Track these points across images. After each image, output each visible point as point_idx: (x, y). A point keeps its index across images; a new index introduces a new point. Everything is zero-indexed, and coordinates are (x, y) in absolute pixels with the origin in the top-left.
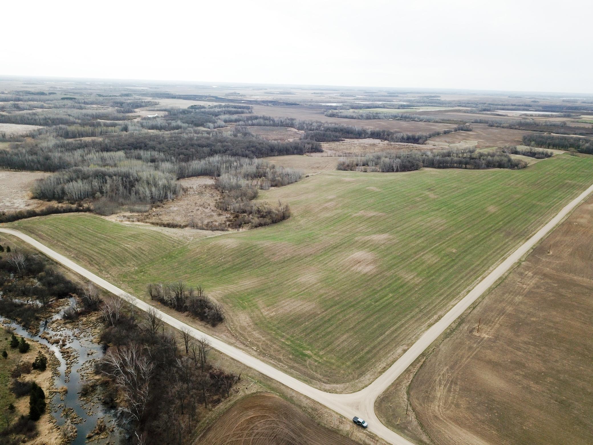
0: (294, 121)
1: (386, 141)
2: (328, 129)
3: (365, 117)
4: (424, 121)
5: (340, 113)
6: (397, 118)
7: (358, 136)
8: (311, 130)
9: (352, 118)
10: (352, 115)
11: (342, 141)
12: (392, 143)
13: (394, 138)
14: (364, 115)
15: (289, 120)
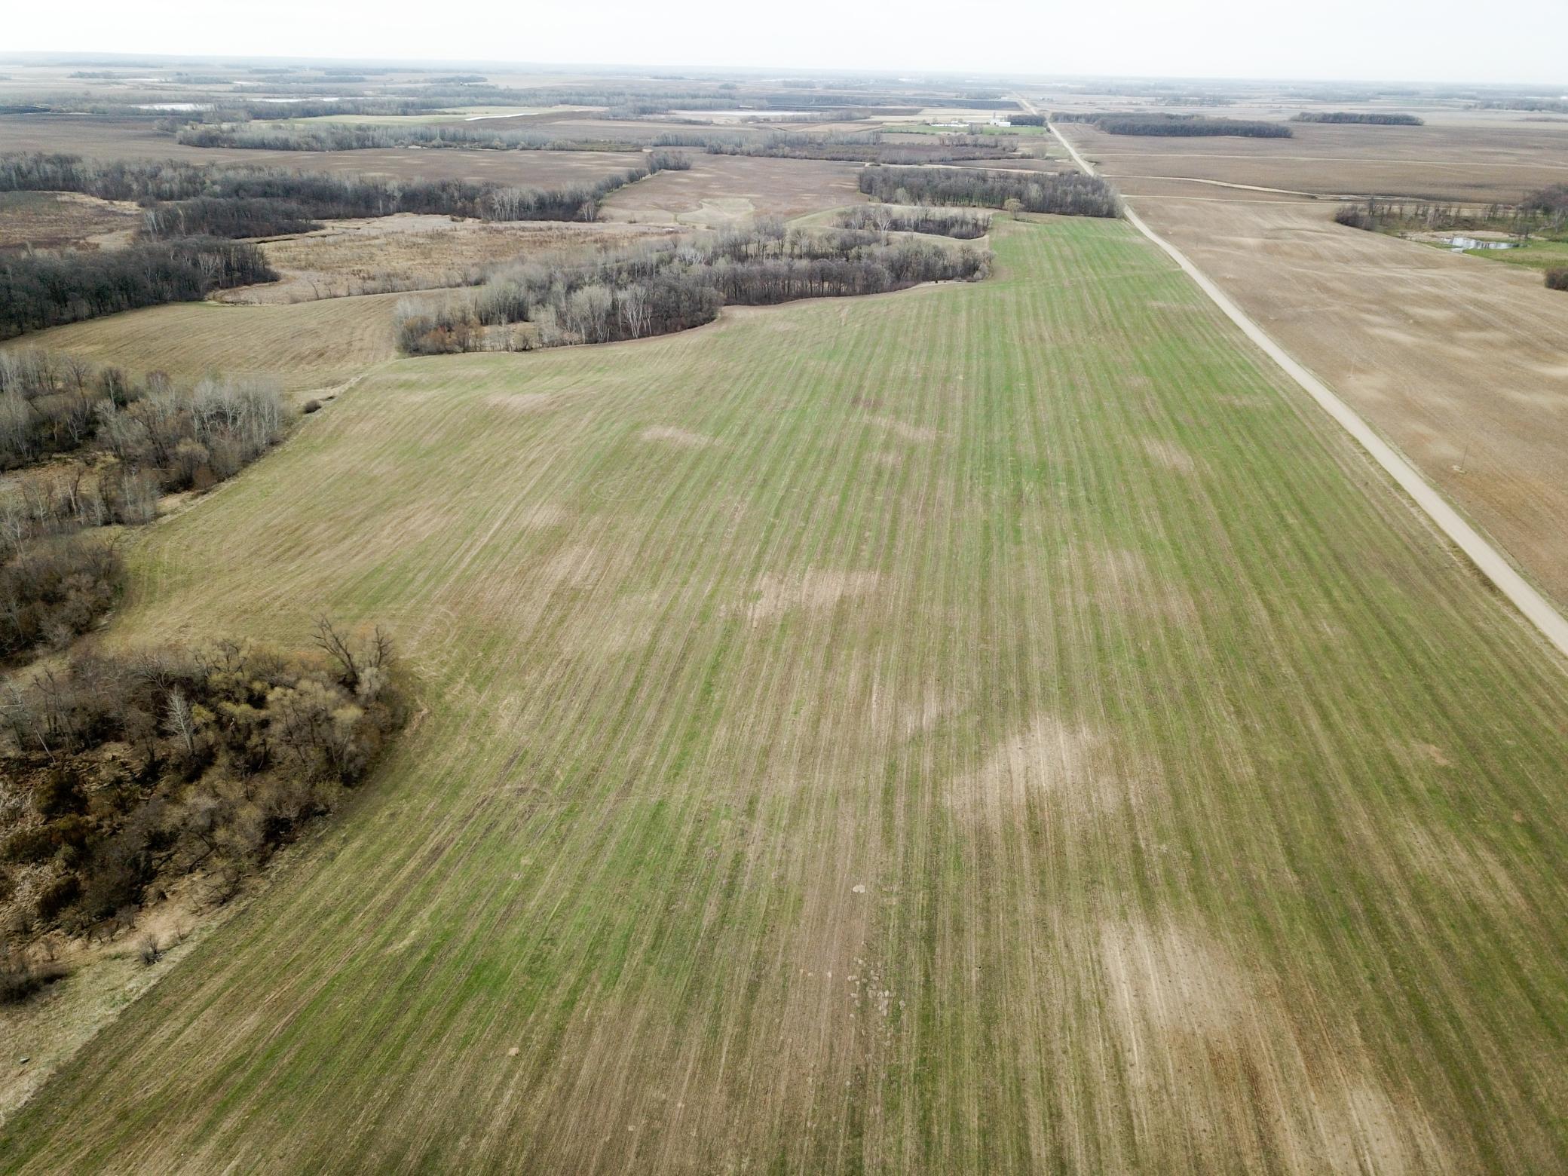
0: (77, 167)
1: (469, 221)
2: (237, 190)
3: (330, 143)
4: (523, 149)
5: (233, 130)
6: (434, 142)
7: (363, 210)
8: (160, 196)
9: (285, 146)
10: (282, 135)
11: (316, 228)
12: (494, 225)
13: (497, 206)
14: (323, 135)
15: (48, 161)
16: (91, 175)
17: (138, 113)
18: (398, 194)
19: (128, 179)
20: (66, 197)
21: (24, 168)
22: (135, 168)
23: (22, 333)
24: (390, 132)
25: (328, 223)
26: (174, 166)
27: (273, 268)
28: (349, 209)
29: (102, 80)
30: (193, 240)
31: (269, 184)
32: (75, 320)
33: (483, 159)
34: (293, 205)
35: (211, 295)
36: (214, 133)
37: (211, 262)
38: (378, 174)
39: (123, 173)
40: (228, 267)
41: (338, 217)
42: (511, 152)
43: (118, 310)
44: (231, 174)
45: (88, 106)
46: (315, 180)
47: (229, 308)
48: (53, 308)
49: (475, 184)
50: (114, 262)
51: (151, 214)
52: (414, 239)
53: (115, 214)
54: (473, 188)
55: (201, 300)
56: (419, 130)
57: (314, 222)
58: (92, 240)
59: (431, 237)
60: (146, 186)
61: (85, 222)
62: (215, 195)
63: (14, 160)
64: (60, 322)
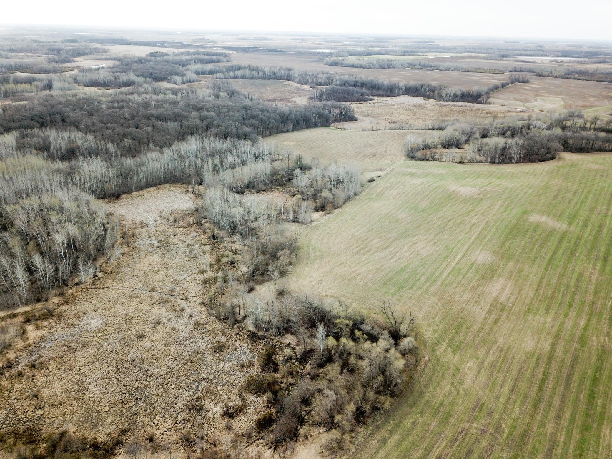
0: (292, 72)
1: (431, 100)
2: (345, 83)
3: (377, 66)
4: (452, 71)
5: (343, 60)
6: (417, 67)
7: (389, 93)
8: (317, 84)
9: (361, 67)
10: (360, 62)
11: (371, 100)
12: (441, 102)
13: (444, 95)
14: (375, 63)
15: (284, 70)
16: (296, 75)
17: (311, 53)
18: (404, 88)
19: (308, 77)
20: (287, 82)
21: (276, 72)
22: (311, 73)
23: (270, 135)
24: (400, 62)
25: (376, 98)
26: (323, 73)
27: (356, 116)
28: (384, 93)
29: (300, 41)
30: (331, 103)
31: (356, 82)
32: (287, 131)
33: (436, 75)
34: (364, 90)
35: (333, 124)
36: (337, 61)
37: (335, 111)
38: (396, 79)
39: (306, 75)
40: (340, 114)
41: (379, 95)
42: (447, 72)
43: (302, 128)
44: (342, 77)
45: (296, 50)
46: (373, 81)
47: (339, 131)
48: (281, 125)
49: (435, 85)
50: (303, 110)
51: (315, 91)
52: (408, 107)
53: (302, 90)
54: (434, 87)
55: (329, 126)
56: (411, 62)
57: (371, 97)
58: (294, 99)
59: (416, 106)
60: (313, 80)
61: (292, 92)
62: (336, 85)
63: (273, 69)
64: (282, 132)
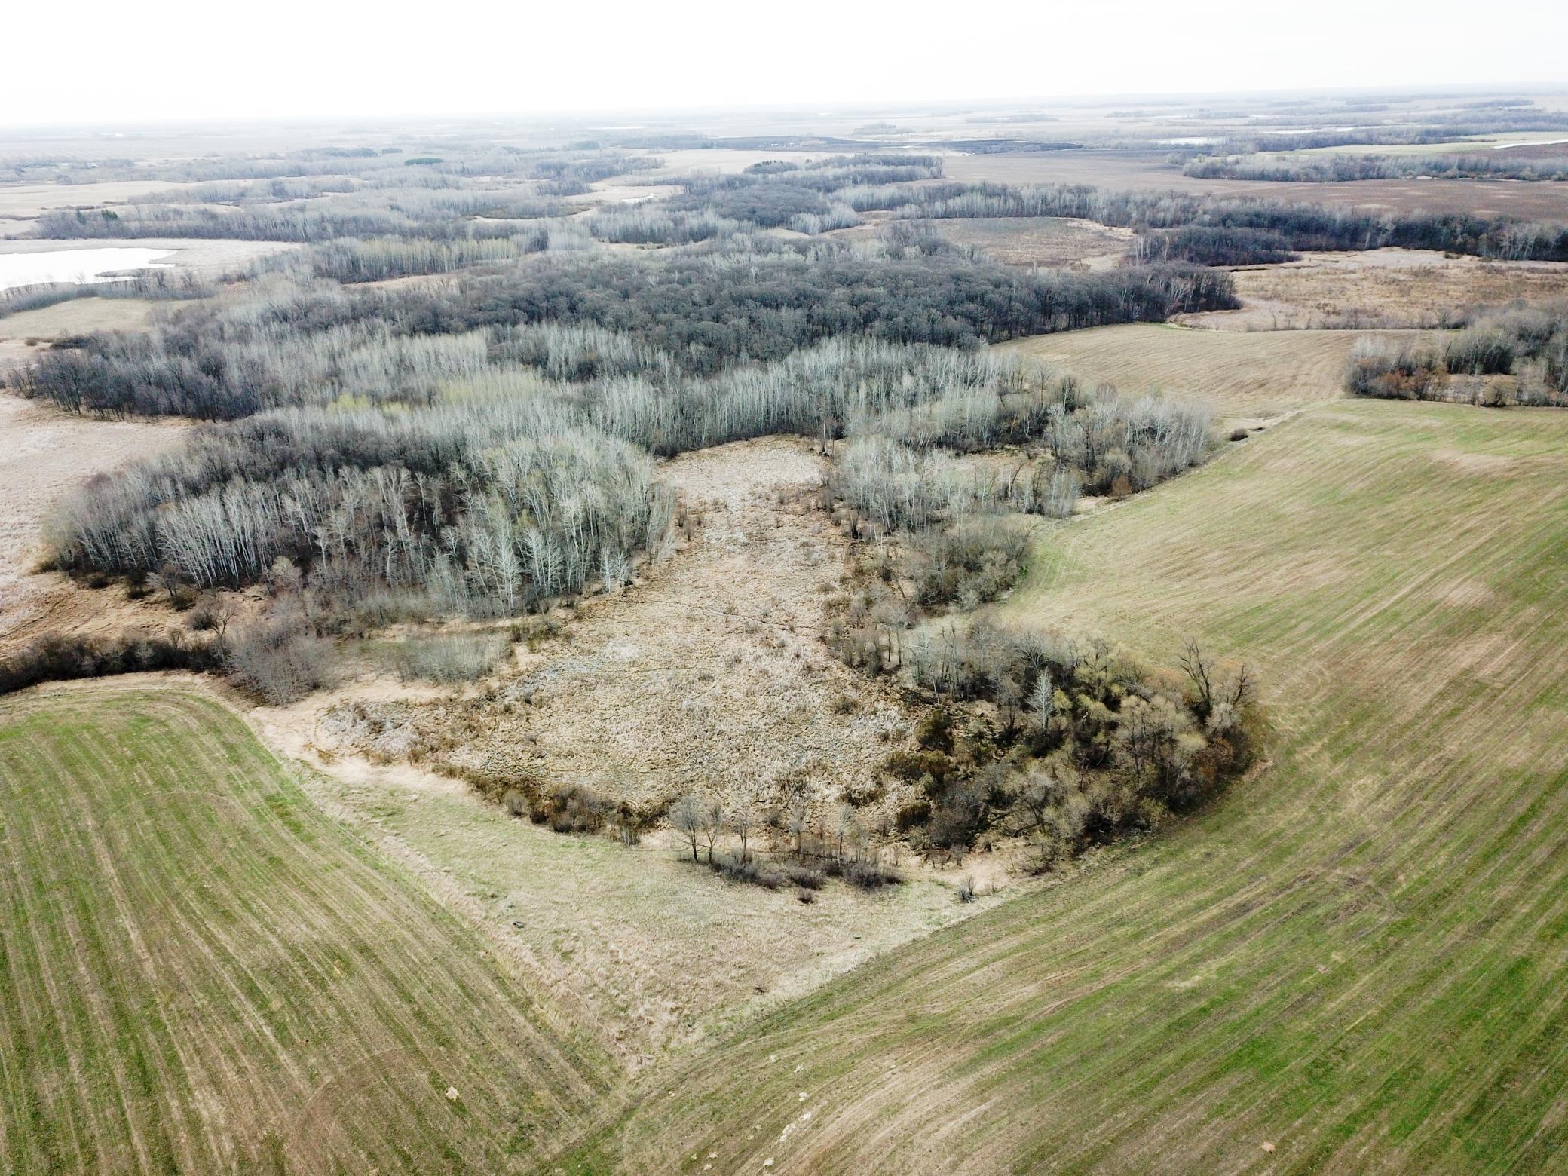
0: (1091, 197)
1: (1466, 258)
2: (1225, 220)
3: (1331, 174)
4: (1560, 179)
5: (1237, 162)
6: (1449, 173)
7: (1347, 243)
8: (1153, 224)
9: (1285, 177)
10: (1283, 166)
11: (1291, 259)
12: (1496, 264)
13: (1505, 243)
14: (1326, 165)
15: (1070, 191)
16: (1100, 204)
17: (1155, 148)
18: (1390, 227)
19: (1131, 207)
20: (1075, 222)
21: (1049, 198)
22: (1139, 198)
23: (1011, 338)
24: (1400, 162)
25: (1306, 255)
26: (1173, 196)
27: (1239, 297)
28: (1333, 241)
29: (1133, 119)
30: (1172, 265)
31: (1257, 215)
32: (1053, 331)
33: (1503, 192)
34: (1275, 235)
35: (1173, 317)
36: (1218, 165)
37: (1182, 286)
38: (1374, 207)
39: (1127, 202)
40: (1197, 292)
41: (1318, 249)
42: (1542, 183)
43: (1090, 325)
44: (1223, 204)
45: (1115, 142)
46: (1306, 211)
47: (1186, 332)
48: (1039, 319)
49: (1486, 218)
50: (1099, 282)
51: (1141, 240)
52: (1395, 276)
53: (1110, 238)
54: (1482, 223)
55: (1163, 321)
56: (1435, 159)
57: (1292, 253)
58: (1086, 261)
59: (1416, 274)
60: (1144, 214)
61: (1084, 245)
62: (1203, 224)
63: (1043, 191)
64: (1041, 332)
